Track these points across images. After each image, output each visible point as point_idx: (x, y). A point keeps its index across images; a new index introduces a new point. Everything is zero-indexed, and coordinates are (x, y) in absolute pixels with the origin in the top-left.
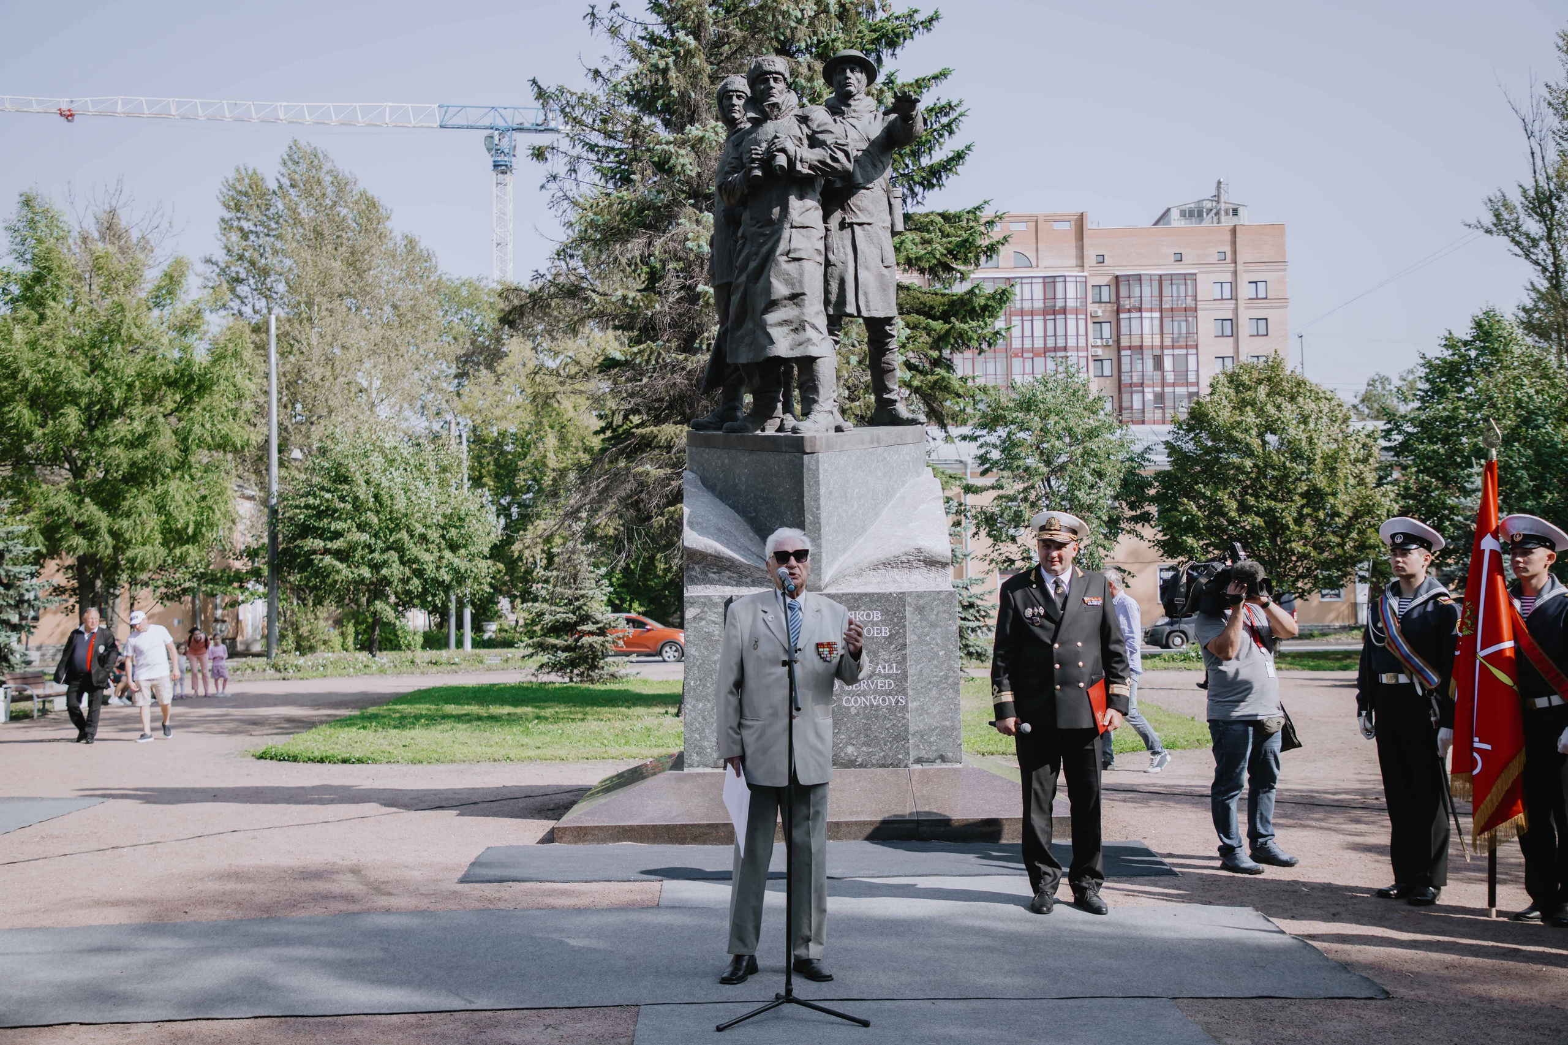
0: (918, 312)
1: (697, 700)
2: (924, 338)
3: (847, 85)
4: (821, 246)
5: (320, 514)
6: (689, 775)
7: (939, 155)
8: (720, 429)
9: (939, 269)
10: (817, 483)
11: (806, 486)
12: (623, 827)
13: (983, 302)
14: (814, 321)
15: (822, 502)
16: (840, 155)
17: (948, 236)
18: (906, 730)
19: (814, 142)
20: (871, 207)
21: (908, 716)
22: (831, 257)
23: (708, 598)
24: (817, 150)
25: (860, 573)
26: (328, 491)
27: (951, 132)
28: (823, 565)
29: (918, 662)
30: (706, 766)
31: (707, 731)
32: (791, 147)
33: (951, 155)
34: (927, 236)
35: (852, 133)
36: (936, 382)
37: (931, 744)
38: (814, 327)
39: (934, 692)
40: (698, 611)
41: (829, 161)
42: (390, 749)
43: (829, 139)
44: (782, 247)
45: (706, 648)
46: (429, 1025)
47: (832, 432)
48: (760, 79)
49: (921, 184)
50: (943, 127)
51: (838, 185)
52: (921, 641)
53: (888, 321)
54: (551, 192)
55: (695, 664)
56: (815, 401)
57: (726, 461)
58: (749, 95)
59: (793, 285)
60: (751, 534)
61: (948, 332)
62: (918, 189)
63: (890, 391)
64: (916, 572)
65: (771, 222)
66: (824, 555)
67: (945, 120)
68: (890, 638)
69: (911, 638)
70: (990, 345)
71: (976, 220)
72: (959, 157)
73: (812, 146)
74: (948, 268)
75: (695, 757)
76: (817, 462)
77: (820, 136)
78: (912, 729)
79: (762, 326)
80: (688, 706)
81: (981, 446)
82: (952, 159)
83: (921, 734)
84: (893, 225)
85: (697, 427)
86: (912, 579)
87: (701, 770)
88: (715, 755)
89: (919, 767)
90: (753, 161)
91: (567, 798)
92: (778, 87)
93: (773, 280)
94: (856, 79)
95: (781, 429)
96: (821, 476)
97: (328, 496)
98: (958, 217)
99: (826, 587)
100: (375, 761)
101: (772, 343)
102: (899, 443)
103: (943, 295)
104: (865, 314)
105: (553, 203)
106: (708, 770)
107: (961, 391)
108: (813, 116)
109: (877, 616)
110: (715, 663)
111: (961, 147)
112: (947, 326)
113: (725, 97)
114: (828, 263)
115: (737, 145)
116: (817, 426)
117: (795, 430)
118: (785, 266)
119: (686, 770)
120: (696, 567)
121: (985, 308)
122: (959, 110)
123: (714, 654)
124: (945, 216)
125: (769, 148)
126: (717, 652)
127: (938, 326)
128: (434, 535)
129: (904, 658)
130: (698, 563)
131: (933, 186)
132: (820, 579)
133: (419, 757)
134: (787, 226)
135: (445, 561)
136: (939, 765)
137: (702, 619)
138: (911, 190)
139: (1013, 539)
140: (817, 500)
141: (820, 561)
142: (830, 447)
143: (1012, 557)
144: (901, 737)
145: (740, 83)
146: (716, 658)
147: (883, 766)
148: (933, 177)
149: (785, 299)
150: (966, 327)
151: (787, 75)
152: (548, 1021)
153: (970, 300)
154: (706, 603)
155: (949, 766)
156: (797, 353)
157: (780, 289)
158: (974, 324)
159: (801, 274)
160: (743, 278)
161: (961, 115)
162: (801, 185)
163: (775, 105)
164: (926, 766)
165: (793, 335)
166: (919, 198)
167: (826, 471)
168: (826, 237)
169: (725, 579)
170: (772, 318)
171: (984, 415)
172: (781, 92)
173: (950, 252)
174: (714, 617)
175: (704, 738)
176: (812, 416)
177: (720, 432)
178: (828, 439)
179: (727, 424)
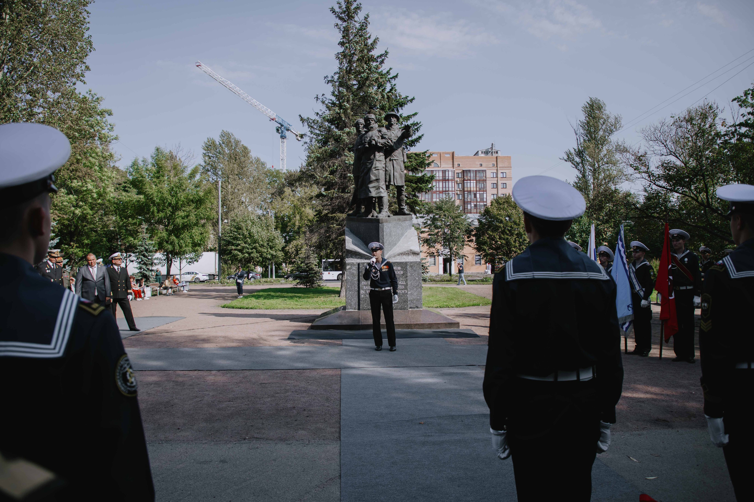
0: (408, 181)
1: (350, 291)
2: (410, 189)
3: (391, 122)
4: (384, 166)
6: (348, 312)
7: (414, 137)
9: (414, 170)
10: (383, 231)
11: (380, 232)
13: (427, 178)
14: (382, 187)
15: (385, 237)
16: (390, 141)
17: (417, 160)
18: (407, 300)
19: (383, 138)
20: (398, 155)
21: (408, 296)
22: (387, 169)
23: (353, 263)
24: (384, 140)
25: (395, 256)
26: (235, 232)
27: (418, 131)
29: (411, 281)
32: (376, 139)
33: (417, 137)
34: (411, 160)
35: (393, 135)
36: (413, 201)
37: (414, 303)
38: (382, 188)
39: (415, 289)
40: (350, 266)
41: (387, 143)
42: (259, 305)
43: (387, 137)
44: (374, 166)
45: (352, 277)
46: (287, 372)
47: (387, 218)
48: (367, 120)
49: (409, 145)
50: (415, 129)
51: (389, 149)
52: (411, 275)
53: (402, 186)
54: (305, 147)
55: (349, 281)
56: (382, 209)
57: (357, 225)
58: (364, 124)
59: (376, 176)
61: (417, 187)
62: (408, 147)
63: (403, 206)
64: (410, 256)
65: (371, 159)
67: (416, 127)
68: (403, 274)
69: (409, 274)
70: (428, 191)
71: (425, 155)
72: (420, 138)
73: (382, 139)
74: (417, 169)
75: (349, 307)
76: (383, 226)
77: (384, 136)
78: (409, 299)
79: (368, 188)
80: (347, 293)
81: (425, 220)
82: (418, 138)
83: (411, 301)
84: (404, 160)
85: (349, 215)
86: (409, 258)
87: (351, 310)
88: (355, 306)
89: (411, 309)
90: (366, 142)
91: (313, 318)
92: (373, 122)
93: (371, 176)
94: (394, 120)
95: (373, 216)
98: (419, 155)
100: (255, 308)
101: (371, 192)
102: (405, 220)
103: (415, 177)
104: (396, 184)
105: (305, 150)
106: (353, 310)
107: (421, 204)
108: (382, 130)
109: (399, 268)
110: (355, 281)
111: (421, 135)
112: (416, 186)
113: (357, 125)
114: (386, 170)
115: (361, 138)
116: (383, 215)
117: (377, 217)
118: (374, 171)
119: (347, 310)
121: (427, 181)
122: (420, 125)
123: (355, 279)
124: (415, 154)
125: (370, 140)
127: (414, 185)
128: (265, 244)
129: (407, 280)
130: (350, 253)
131: (412, 146)
134: (375, 160)
136: (416, 309)
137: (351, 269)
138: (406, 147)
139: (434, 247)
140: (383, 236)
142: (386, 221)
143: (434, 252)
144: (406, 301)
145: (362, 121)
147: (401, 309)
148: (412, 143)
149: (375, 180)
150: (422, 186)
151: (375, 119)
152: (318, 372)
153: (423, 178)
154: (352, 264)
155: (419, 309)
156: (377, 195)
157: (373, 178)
158: (424, 185)
159: (379, 174)
160: (362, 175)
161: (420, 126)
162: (379, 149)
163: (372, 127)
164: (413, 309)
165: (376, 191)
166: (409, 149)
167: (386, 228)
168: (385, 164)
169: (357, 258)
170: (371, 185)
171: (427, 211)
172: (373, 124)
173: (417, 165)
174: (354, 268)
175: (352, 301)
176: (382, 213)
177: (356, 217)
178: (386, 219)
179: (357, 215)
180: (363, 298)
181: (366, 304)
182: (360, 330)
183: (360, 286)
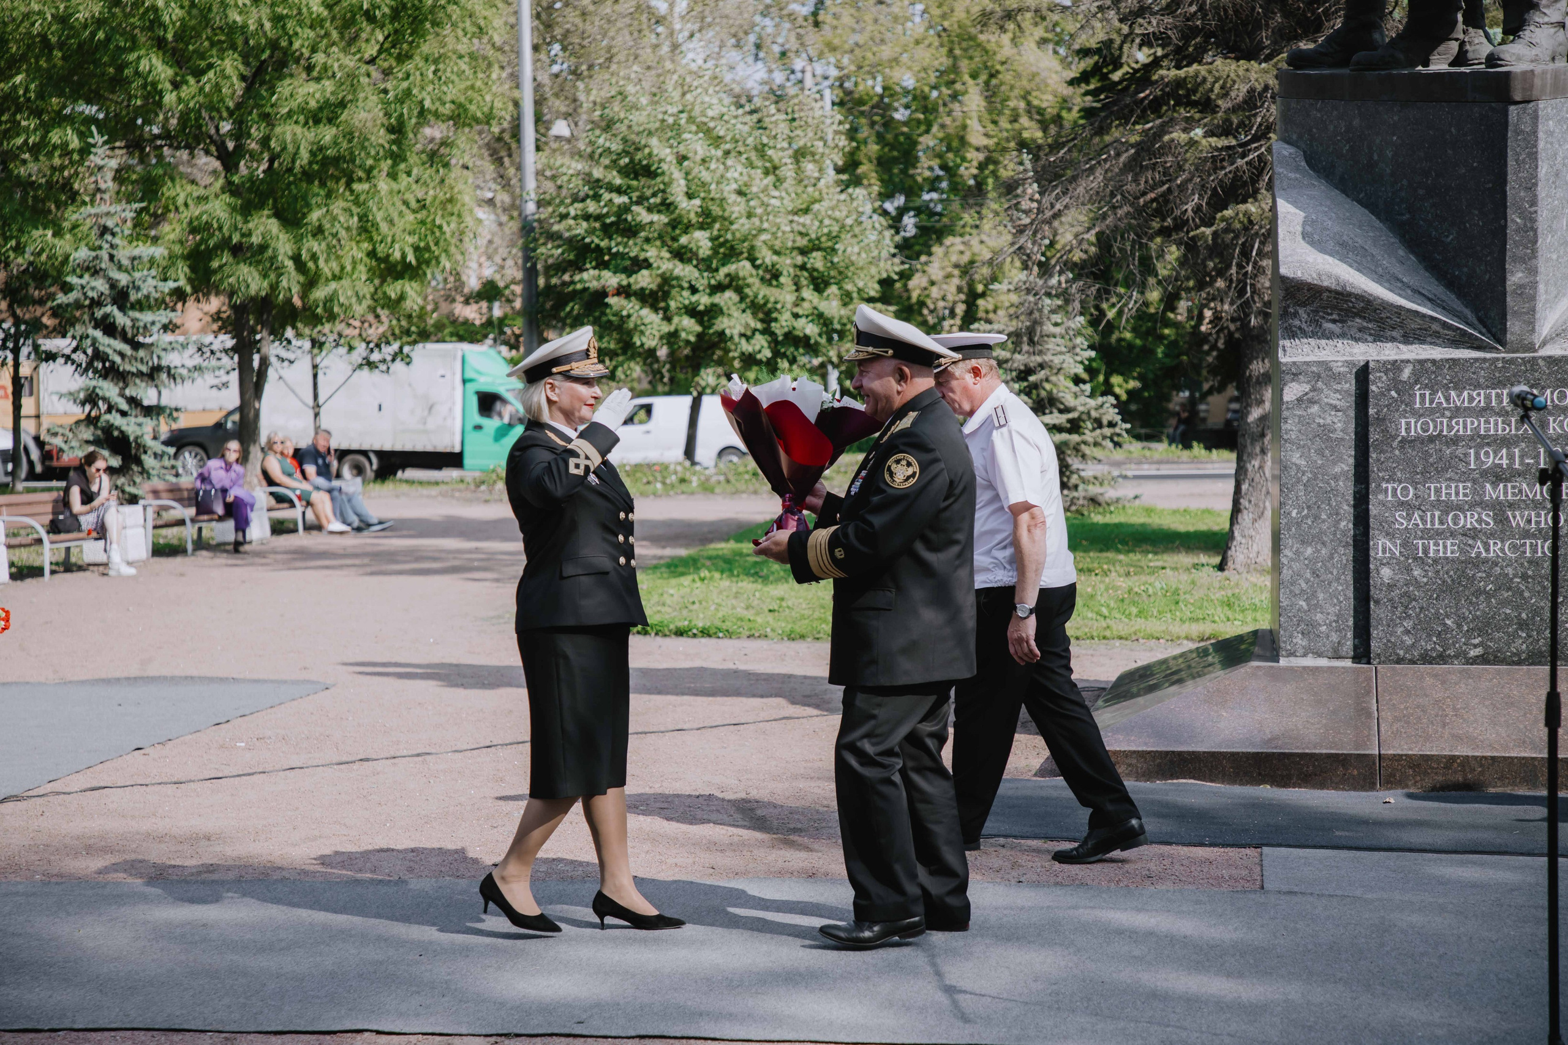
1: (1303, 542)
5: (607, 231)
6: (1291, 670)
8: (1344, 63)
10: (1533, 156)
11: (1511, 162)
12: (1180, 753)
15: (1542, 191)
23: (1325, 365)
26: (619, 191)
28: (1539, 306)
30: (1319, 655)
31: (1321, 596)
40: (1307, 388)
42: (749, 615)
45: (1320, 453)
47: (1562, 63)
55: (1299, 480)
57: (1356, 122)
60: (1401, 252)
66: (1541, 287)
75: (1299, 640)
76: (1535, 118)
80: (1287, 552)
85: (1298, 60)
87: (1310, 661)
88: (1334, 637)
95: (1461, 59)
96: (1541, 145)
97: (620, 200)
99: (1544, 344)
100: (729, 634)
106: (1323, 662)
110: (1336, 478)
116: (1535, 51)
117: (1492, 60)
119: (1283, 662)
120: (1301, 311)
123: (1334, 463)
126: (1341, 459)
128: (787, 264)
130: (1303, 304)
132: (1533, 330)
133: (798, 629)
135: (806, 305)
137: (1312, 402)
140: (1531, 186)
141: (1533, 298)
142: (1559, 90)
146: (1337, 469)
154: (1323, 373)
167: (1551, 133)
169: (1353, 331)
174: (1334, 399)
175: (1315, 607)
176: (1526, 34)
177: (1346, 71)
178: (1556, 74)
179: (1355, 58)
180: (1391, 587)
181: (1408, 624)
182: (1372, 787)
183: (1374, 510)
